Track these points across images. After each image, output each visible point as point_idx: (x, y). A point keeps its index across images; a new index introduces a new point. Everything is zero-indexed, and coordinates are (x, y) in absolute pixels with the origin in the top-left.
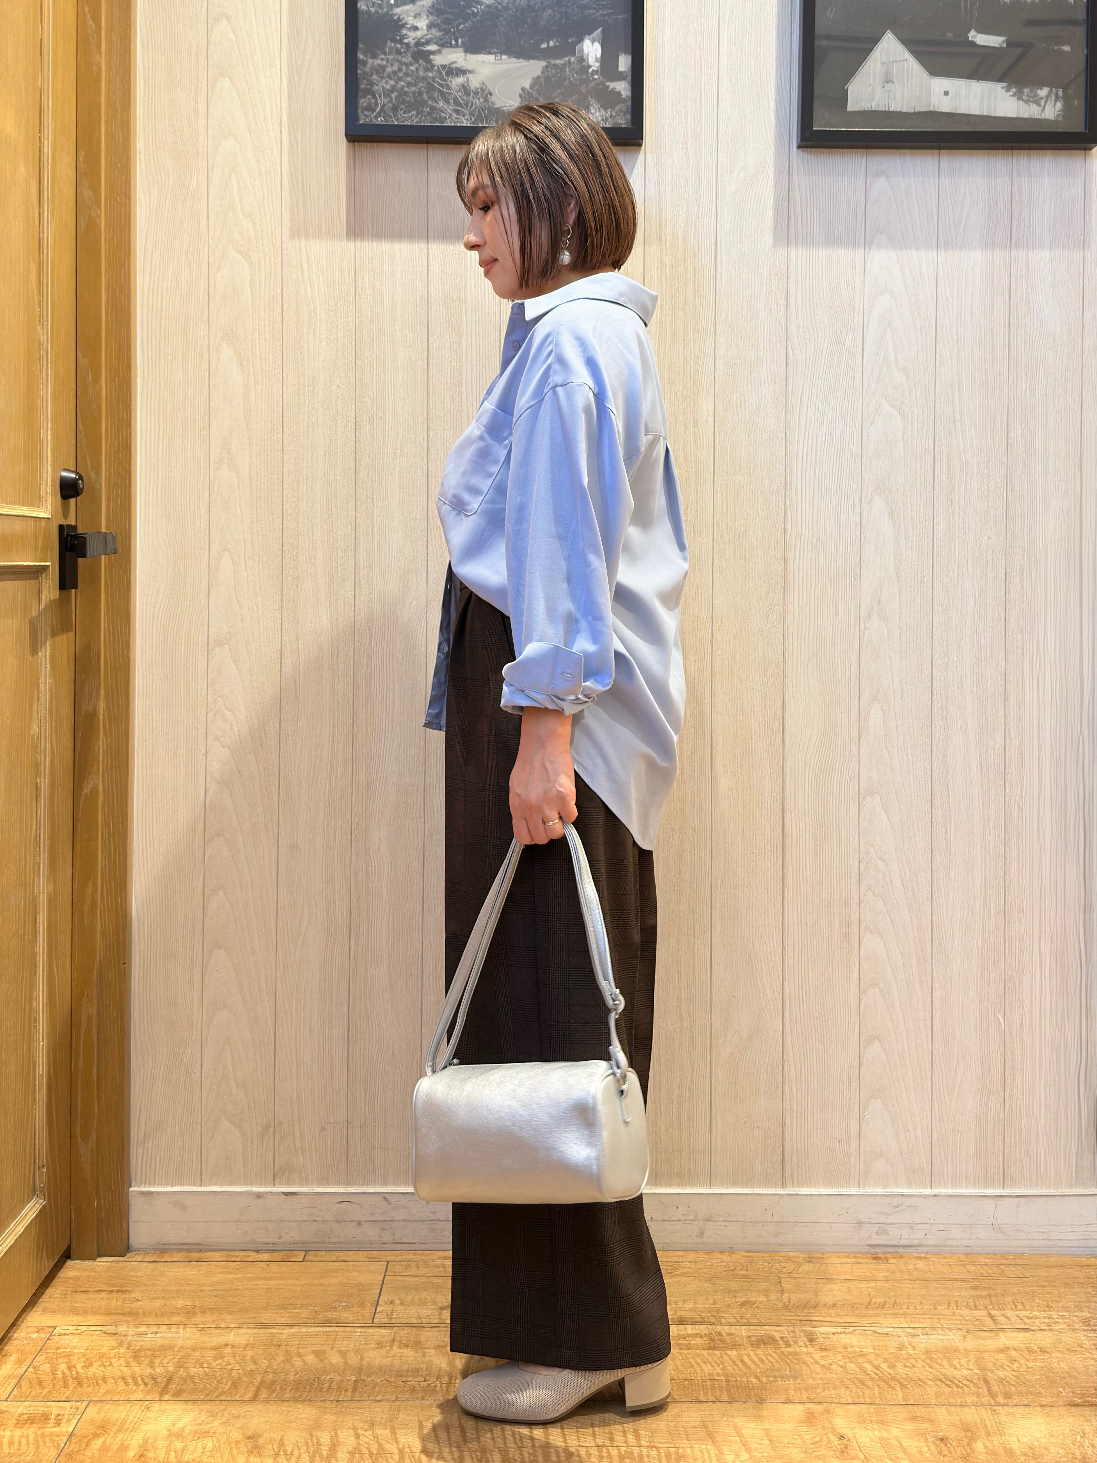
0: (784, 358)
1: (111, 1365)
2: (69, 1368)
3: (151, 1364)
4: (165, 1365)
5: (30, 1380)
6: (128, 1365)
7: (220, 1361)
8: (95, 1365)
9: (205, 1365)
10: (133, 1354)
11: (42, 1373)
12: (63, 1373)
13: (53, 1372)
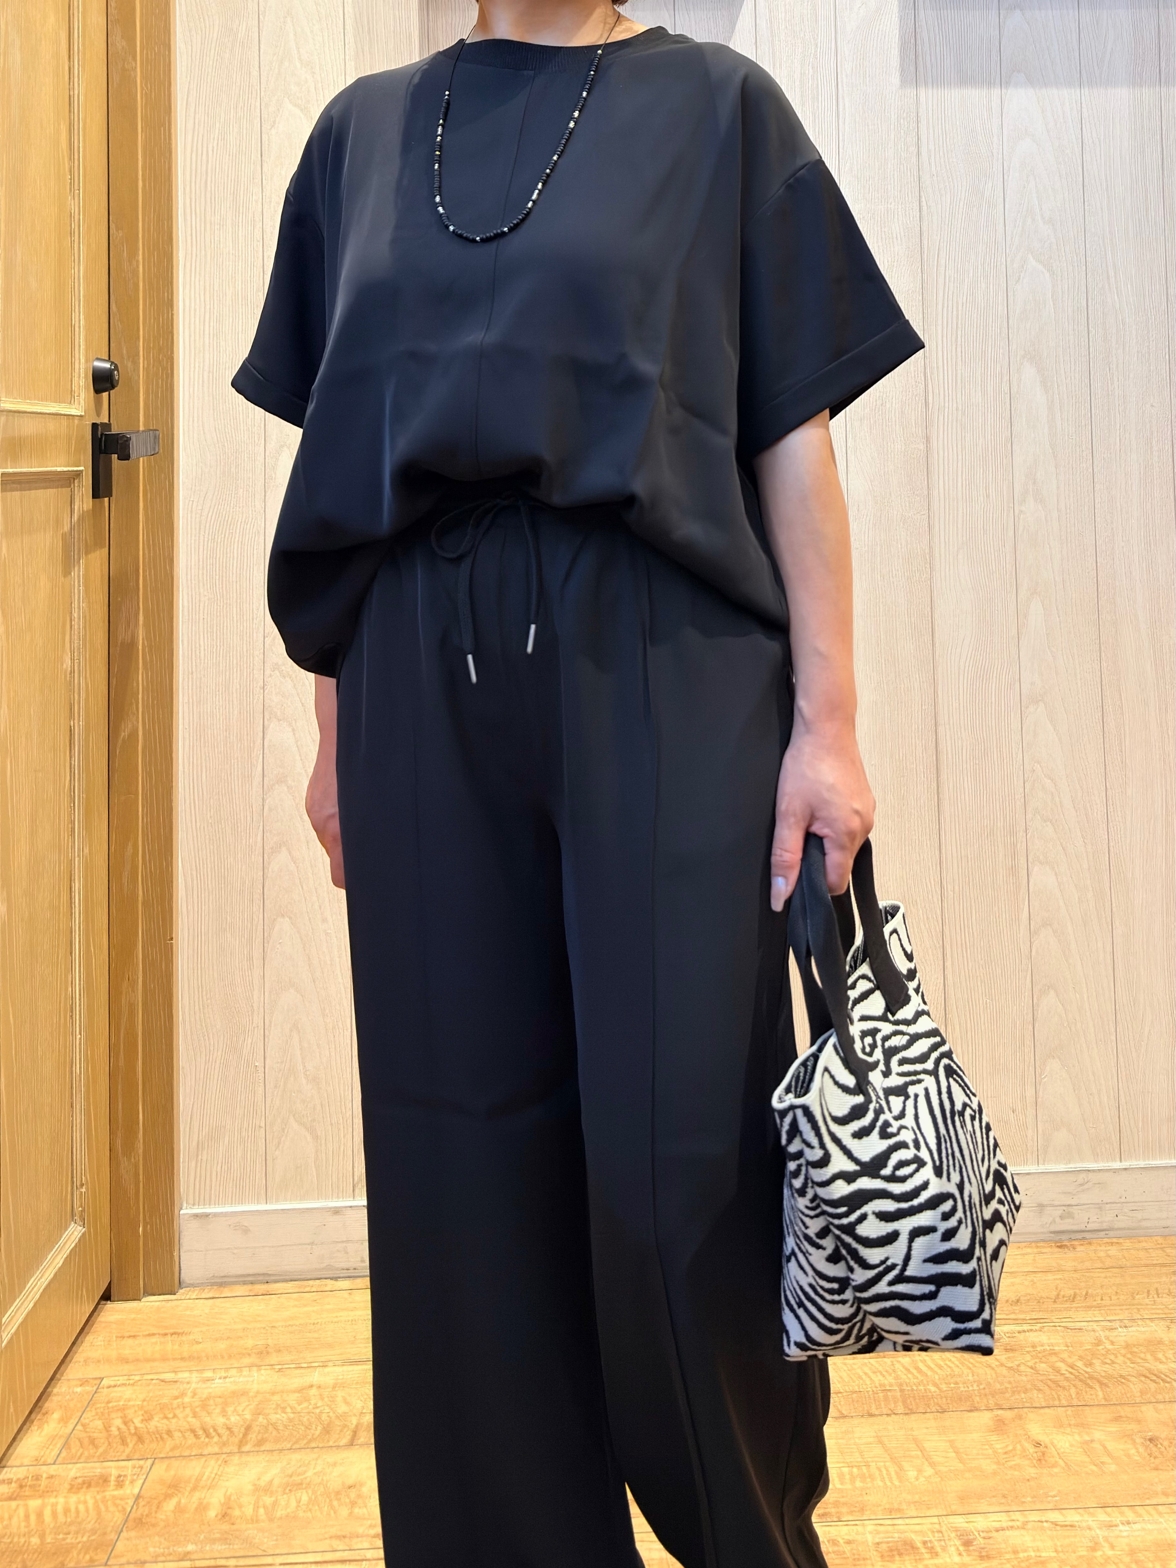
0: (918, 210)
1: (175, 1416)
2: (125, 1423)
3: (224, 1413)
4: (240, 1412)
5: (79, 1440)
6: (195, 1415)
7: (305, 1405)
8: (156, 1419)
9: (288, 1410)
10: (201, 1403)
11: (93, 1430)
12: (119, 1429)
13: (107, 1428)
